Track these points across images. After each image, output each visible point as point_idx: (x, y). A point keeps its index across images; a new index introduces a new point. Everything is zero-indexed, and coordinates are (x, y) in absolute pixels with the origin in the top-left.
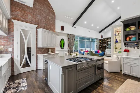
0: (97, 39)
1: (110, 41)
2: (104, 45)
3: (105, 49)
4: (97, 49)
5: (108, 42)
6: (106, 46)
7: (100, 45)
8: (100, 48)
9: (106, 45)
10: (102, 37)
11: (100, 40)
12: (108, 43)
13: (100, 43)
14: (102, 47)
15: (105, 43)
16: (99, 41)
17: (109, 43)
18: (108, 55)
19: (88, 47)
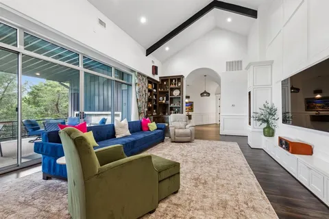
0: (139, 74)
1: (180, 89)
2: (163, 100)
3: (164, 113)
4: (140, 114)
5: (172, 90)
6: (169, 102)
7: (150, 100)
8: (149, 109)
9: (167, 99)
10: (156, 74)
11: (150, 81)
12: (172, 94)
13: (150, 91)
14: (155, 107)
15: (165, 94)
16: (146, 86)
17: (176, 93)
18: (181, 135)
19: (106, 108)
